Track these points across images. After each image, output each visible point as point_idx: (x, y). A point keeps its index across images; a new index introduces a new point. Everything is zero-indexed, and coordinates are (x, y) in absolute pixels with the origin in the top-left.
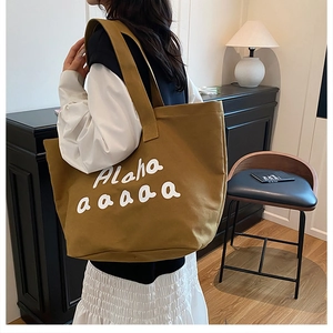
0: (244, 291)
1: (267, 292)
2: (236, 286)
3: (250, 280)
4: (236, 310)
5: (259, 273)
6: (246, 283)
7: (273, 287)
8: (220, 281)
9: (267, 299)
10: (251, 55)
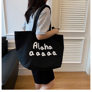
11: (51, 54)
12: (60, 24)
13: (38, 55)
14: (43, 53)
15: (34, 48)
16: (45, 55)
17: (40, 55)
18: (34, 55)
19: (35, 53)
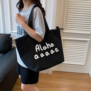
11: (54, 52)
12: (64, 24)
13: (42, 57)
14: (46, 52)
15: (37, 51)
16: (49, 54)
17: (44, 55)
18: (39, 57)
19: (39, 56)
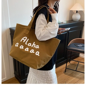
0: (71, 75)
1: (78, 76)
2: (69, 73)
3: (74, 72)
4: (68, 80)
5: (76, 71)
6: (72, 73)
7: (80, 75)
8: (65, 72)
9: (77, 77)
10: (77, 13)
